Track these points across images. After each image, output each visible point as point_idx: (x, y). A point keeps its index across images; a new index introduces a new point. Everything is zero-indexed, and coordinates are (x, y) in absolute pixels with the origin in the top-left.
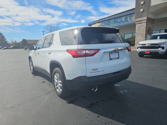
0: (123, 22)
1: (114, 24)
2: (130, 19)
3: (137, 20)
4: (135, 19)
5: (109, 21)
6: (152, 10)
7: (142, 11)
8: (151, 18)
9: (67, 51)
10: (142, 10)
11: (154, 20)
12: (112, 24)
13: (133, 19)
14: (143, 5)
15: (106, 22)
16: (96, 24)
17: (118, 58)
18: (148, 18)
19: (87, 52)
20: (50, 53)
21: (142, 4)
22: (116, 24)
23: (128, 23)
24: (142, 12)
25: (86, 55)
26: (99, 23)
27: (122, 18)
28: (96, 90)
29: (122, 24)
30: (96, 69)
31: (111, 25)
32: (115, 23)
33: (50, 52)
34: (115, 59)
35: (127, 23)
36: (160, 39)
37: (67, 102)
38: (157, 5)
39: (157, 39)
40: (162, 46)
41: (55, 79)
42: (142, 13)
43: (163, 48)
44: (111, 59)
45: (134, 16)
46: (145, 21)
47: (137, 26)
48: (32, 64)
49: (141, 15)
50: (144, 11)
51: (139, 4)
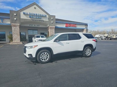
3: (13, 24)
6: (22, 21)
10: (15, 19)
14: (16, 16)
23: (1, 24)
38: (24, 19)
46: (19, 26)
47: (13, 28)
48: (47, 54)
49: (15, 22)
50: (17, 20)
51: (13, 14)
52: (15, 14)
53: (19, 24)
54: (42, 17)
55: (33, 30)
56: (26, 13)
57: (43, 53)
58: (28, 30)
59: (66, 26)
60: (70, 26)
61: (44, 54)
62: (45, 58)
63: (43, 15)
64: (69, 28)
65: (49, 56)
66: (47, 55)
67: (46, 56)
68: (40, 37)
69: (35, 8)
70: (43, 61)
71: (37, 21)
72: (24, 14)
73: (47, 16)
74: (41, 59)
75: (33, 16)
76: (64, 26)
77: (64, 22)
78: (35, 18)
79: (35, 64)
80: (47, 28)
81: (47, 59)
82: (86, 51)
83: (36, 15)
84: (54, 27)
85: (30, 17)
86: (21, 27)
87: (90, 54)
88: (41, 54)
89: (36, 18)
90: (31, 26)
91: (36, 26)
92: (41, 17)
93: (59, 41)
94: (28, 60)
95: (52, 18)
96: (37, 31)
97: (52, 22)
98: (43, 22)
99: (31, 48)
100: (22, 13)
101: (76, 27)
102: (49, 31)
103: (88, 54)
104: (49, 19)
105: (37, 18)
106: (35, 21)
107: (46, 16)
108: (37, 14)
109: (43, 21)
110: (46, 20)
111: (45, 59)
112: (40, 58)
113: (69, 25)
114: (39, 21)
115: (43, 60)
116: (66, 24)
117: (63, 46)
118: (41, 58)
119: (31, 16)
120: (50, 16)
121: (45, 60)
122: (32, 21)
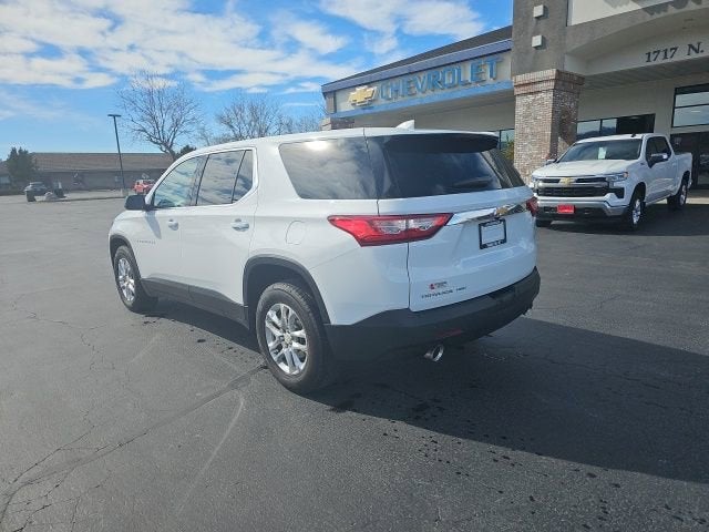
0: (466, 84)
1: (430, 93)
2: (491, 76)
3: (520, 79)
4: (513, 75)
5: (411, 78)
6: (573, 44)
7: (540, 44)
8: (572, 75)
9: (332, 220)
10: (537, 41)
11: (581, 80)
12: (424, 92)
13: (505, 75)
14: (542, 22)
15: (400, 83)
16: (358, 89)
17: (504, 241)
18: (559, 73)
19: (413, 224)
20: (247, 227)
21: (538, 18)
22: (439, 92)
23: (487, 90)
24: (536, 47)
25: (410, 236)
26: (369, 84)
27: (459, 70)
28: (440, 355)
29: (461, 93)
30: (441, 284)
31: (420, 95)
32: (434, 87)
33: (243, 224)
34: (494, 244)
35: (480, 90)
36: (607, 158)
37: (329, 407)
38: (592, 25)
39: (595, 157)
40: (617, 185)
41: (267, 325)
42: (540, 51)
43: (620, 193)
44: (483, 247)
45: (508, 60)
46: (553, 84)
47: (521, 104)
49: (536, 59)
50: (543, 44)
51: (527, 16)
52: (538, 11)
53: (551, 73)
57: (121, 260)
65: (133, 281)
74: (121, 287)
88: (119, 265)
90: (660, 61)
112: (119, 277)
121: (127, 293)
122: (648, 17)
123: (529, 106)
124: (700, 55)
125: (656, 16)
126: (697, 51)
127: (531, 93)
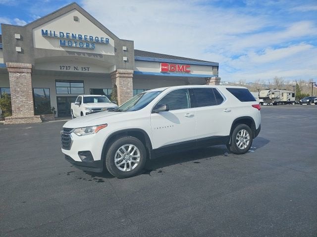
3: (11, 64)
14: (20, 42)
18: (33, 66)
38: (45, 50)
42: (20, 54)
46: (30, 71)
47: (12, 77)
48: (135, 148)
49: (18, 57)
50: (22, 52)
51: (11, 37)
52: (18, 36)
53: (29, 65)
54: (95, 45)
55: (70, 82)
56: (49, 32)
57: (123, 147)
58: (56, 81)
59: (162, 69)
60: (172, 71)
61: (127, 148)
62: (130, 162)
63: (100, 39)
64: (172, 74)
65: (139, 155)
66: (135, 153)
67: (132, 154)
68: (96, 100)
69: (76, 19)
70: (124, 169)
71: (82, 55)
72: (45, 34)
73: (112, 42)
74: (118, 166)
75: (70, 41)
76: (157, 70)
77: (157, 59)
78: (76, 47)
79: (101, 181)
80: (109, 74)
81: (136, 165)
82: (238, 137)
83: (80, 38)
84: (132, 71)
85: (63, 45)
86: (34, 73)
87: (248, 143)
88: (118, 151)
89: (78, 46)
90: (65, 70)
91: (80, 71)
92: (93, 43)
93: (167, 110)
94: (75, 169)
95: (124, 48)
96: (81, 85)
97: (125, 59)
98: (99, 58)
99: (86, 132)
100: (37, 33)
101: (188, 72)
102: (117, 83)
103: (242, 146)
104: (115, 50)
105: (82, 48)
106: (76, 55)
107: (107, 41)
108: (83, 37)
109: (101, 56)
110: (109, 54)
111: (128, 164)
112: (116, 160)
113: (171, 67)
114: (89, 54)
115: (122, 166)
116: (164, 64)
117: (179, 123)
118: (118, 163)
119: (64, 40)
120: (120, 43)
121: (128, 167)
122: (68, 55)
123: (17, 78)
124: (78, 71)
125: (71, 55)
126: (77, 69)
127: (18, 72)
